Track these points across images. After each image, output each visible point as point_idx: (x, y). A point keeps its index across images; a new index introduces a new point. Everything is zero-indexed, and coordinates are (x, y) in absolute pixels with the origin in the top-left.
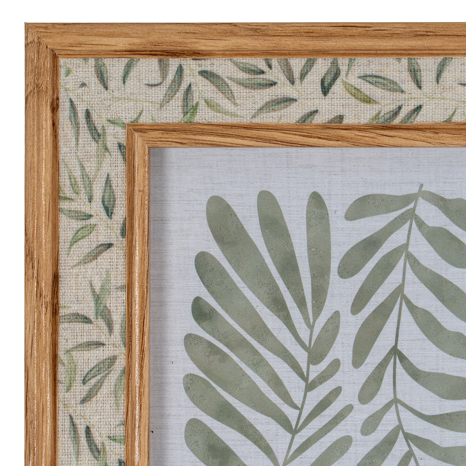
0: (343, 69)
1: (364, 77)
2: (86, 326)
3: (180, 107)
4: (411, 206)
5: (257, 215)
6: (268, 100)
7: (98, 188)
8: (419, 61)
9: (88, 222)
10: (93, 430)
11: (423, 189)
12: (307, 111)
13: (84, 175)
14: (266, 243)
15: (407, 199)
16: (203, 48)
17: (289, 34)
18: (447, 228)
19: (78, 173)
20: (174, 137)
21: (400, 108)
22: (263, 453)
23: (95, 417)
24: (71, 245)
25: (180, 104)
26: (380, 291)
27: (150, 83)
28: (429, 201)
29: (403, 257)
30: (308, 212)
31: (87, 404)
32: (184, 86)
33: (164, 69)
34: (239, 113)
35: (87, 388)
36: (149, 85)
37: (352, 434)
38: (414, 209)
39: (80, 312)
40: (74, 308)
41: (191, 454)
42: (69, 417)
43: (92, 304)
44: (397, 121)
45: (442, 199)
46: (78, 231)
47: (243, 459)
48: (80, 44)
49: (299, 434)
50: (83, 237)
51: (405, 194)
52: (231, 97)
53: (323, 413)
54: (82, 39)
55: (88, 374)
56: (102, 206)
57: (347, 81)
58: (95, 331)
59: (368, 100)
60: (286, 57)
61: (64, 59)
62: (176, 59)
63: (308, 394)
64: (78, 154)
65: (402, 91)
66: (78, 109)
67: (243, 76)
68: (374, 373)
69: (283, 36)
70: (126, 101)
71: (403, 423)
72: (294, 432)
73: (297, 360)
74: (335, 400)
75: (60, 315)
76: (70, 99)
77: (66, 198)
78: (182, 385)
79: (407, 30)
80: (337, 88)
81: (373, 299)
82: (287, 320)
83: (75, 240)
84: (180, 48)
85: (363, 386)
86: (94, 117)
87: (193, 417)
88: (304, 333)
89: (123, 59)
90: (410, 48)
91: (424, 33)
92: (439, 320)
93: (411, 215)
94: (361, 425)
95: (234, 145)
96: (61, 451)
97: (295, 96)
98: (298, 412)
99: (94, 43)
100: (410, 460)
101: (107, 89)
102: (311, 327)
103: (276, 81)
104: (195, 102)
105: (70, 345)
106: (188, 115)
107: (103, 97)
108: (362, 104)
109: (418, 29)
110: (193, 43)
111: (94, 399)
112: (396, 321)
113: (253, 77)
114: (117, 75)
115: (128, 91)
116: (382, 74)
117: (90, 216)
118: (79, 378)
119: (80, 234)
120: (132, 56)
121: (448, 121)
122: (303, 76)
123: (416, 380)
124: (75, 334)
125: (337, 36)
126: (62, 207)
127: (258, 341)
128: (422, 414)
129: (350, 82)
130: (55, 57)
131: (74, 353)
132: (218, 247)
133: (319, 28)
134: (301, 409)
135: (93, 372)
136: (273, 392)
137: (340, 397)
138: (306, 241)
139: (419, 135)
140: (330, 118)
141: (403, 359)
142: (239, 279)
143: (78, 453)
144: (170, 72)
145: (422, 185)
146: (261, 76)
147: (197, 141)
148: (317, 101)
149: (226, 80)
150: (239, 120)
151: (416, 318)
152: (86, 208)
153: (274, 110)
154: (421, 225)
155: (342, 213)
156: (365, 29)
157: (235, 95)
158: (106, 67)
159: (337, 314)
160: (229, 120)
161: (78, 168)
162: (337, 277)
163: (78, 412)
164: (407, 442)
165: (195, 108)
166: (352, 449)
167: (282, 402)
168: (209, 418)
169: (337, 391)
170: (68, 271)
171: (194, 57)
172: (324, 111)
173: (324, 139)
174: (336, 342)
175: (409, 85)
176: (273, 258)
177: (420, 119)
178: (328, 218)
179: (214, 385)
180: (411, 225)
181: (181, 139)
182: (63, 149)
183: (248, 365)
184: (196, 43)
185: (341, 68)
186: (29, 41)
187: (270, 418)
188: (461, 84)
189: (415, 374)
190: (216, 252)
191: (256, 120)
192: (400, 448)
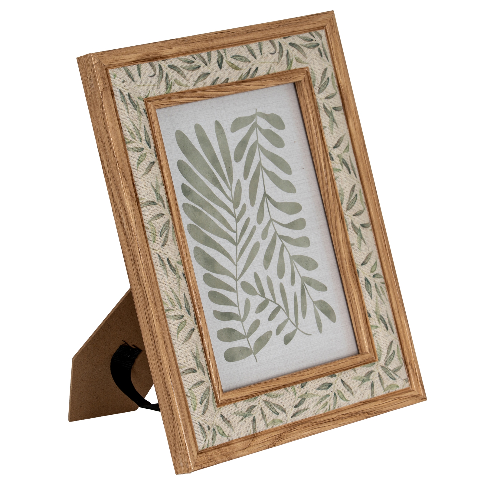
0: (223, 54)
1: (233, 57)
2: (155, 206)
3: (165, 86)
4: (254, 121)
5: (196, 137)
6: (199, 75)
7: (142, 134)
8: (250, 46)
9: (143, 152)
10: (170, 260)
11: (257, 111)
12: (215, 78)
13: (135, 128)
14: (203, 150)
15: (252, 117)
16: (166, 54)
17: (199, 41)
18: (271, 129)
19: (132, 128)
20: (165, 102)
21: (250, 70)
22: (227, 258)
23: (170, 253)
24: (138, 166)
25: (165, 84)
26: (252, 166)
27: (151, 75)
28: (261, 117)
29: (257, 147)
30: (216, 131)
31: (165, 247)
32: (165, 75)
33: (153, 67)
34: (188, 85)
35: (162, 238)
36: (150, 76)
37: (259, 241)
38: (256, 122)
39: (150, 200)
40: (147, 199)
41: (199, 265)
42: (158, 256)
43: (155, 195)
44: (249, 77)
45: (266, 115)
46: (139, 158)
47: (220, 263)
48: (116, 60)
49: (239, 245)
50: (142, 161)
51: (251, 115)
52: (184, 77)
53: (245, 232)
54: (117, 58)
55: (161, 231)
56: (146, 143)
57: (227, 60)
58: (159, 208)
59: (237, 68)
60: (199, 53)
61: (110, 70)
62: (156, 62)
63: (238, 224)
64: (130, 118)
65: (250, 62)
66: (125, 94)
67: (186, 65)
68: (260, 208)
69: (197, 42)
70: (143, 86)
71: (277, 231)
72: (236, 244)
73: (229, 207)
74: (248, 225)
75: (140, 203)
76: (119, 90)
77: (129, 142)
78: (187, 230)
79: (244, 30)
80: (225, 64)
81: (251, 170)
82: (220, 188)
83: (139, 163)
84: (157, 55)
85: (257, 215)
86: (132, 97)
87: (195, 246)
88: (229, 194)
89: (134, 65)
90: (245, 39)
91: (251, 31)
92: (278, 176)
93: (255, 126)
94: (261, 235)
95: (190, 101)
96: (157, 275)
97: (209, 71)
98: (235, 234)
99: (122, 59)
100: (284, 248)
101: (134, 82)
102: (231, 190)
103: (200, 65)
104: (170, 82)
105: (149, 218)
106: (168, 89)
107: (133, 86)
108: (236, 71)
109: (248, 29)
110: (161, 52)
111: (167, 244)
112: (262, 179)
113: (190, 65)
114: (136, 74)
115: (143, 81)
116: (239, 54)
117: (143, 149)
118: (158, 234)
120: (137, 63)
121: (268, 73)
122: (209, 61)
123: (277, 207)
124: (151, 212)
125: (217, 38)
126: (128, 147)
127: (212, 201)
128: (283, 224)
129: (228, 61)
130: (107, 70)
131: (152, 222)
132: (185, 156)
133: (210, 35)
134: (236, 232)
135: (163, 230)
136: (224, 226)
137: (250, 223)
138: (218, 146)
139: (259, 83)
140: (223, 81)
141: (269, 198)
142: (197, 171)
143: (167, 274)
144: (156, 68)
145: (256, 110)
146: (193, 64)
147: (175, 102)
148: (218, 72)
149: (180, 68)
150: (188, 88)
151: (269, 177)
152: (140, 145)
153: (202, 80)
154: (260, 129)
155: (229, 129)
156: (228, 33)
157: (186, 75)
158: (129, 71)
159: (239, 181)
160: (185, 89)
161: (132, 125)
162: (235, 162)
163: (162, 252)
164: (281, 239)
165: (171, 85)
166: (260, 248)
167: (228, 230)
168: (202, 245)
169: (248, 220)
170: (139, 180)
171: (163, 59)
172: (221, 77)
173: (224, 91)
174: (242, 195)
175: (251, 58)
176: (208, 157)
177: (258, 74)
178: (224, 133)
179: (200, 228)
180: (257, 130)
181: (168, 102)
182: (121, 117)
183: (211, 214)
184: (163, 51)
185: (222, 54)
186: (96, 63)
187: (226, 240)
188: (271, 54)
189: (276, 204)
190: (184, 159)
191: (195, 87)
192: (279, 243)
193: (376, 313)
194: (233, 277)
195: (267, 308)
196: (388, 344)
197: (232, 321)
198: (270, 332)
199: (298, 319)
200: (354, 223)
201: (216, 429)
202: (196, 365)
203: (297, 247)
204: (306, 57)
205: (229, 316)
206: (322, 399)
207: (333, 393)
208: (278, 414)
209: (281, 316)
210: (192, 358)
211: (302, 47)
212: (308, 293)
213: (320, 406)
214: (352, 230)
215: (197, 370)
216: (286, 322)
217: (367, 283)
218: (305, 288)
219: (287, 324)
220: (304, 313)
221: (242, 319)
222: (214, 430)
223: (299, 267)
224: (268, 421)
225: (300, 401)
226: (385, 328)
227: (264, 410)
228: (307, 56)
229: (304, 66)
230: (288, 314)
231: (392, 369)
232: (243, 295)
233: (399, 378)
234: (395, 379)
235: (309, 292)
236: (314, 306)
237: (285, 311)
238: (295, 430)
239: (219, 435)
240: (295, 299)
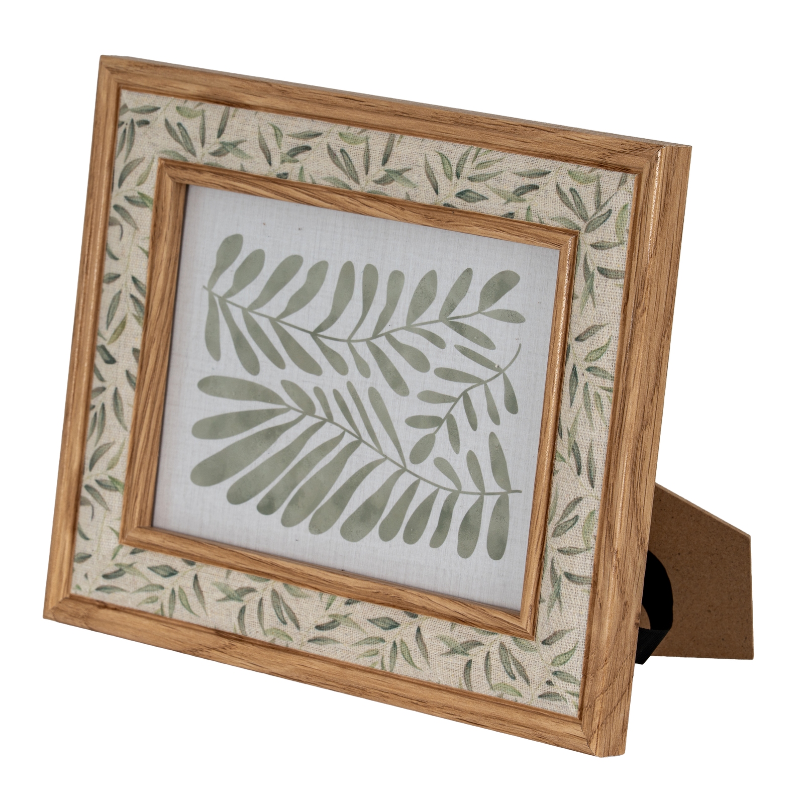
0: (102, 342)
1: (108, 324)
2: (247, 612)
3: (111, 493)
4: (217, 299)
6: (114, 413)
7: (156, 579)
8: (105, 274)
9: (177, 593)
10: (319, 623)
11: (206, 285)
12: (126, 380)
13: (146, 589)
14: (228, 437)
15: (212, 303)
18: (236, 269)
19: (145, 595)
21: (132, 296)
22: (372, 473)
23: (310, 619)
24: (192, 612)
25: (108, 492)
26: (271, 339)
27: (92, 516)
28: (215, 282)
29: (251, 314)
30: (210, 394)
31: (301, 623)
32: (96, 486)
33: (86, 502)
34: (122, 441)
35: (289, 621)
36: (92, 518)
37: (368, 386)
38: (219, 297)
39: (237, 615)
40: (235, 620)
41: (365, 539)
42: (310, 643)
43: (233, 603)
44: (143, 300)
45: (215, 270)
46: (183, 604)
49: (362, 435)
50: (187, 600)
51: (208, 303)
52: (108, 446)
53: (350, 410)
55: (279, 618)
56: (168, 578)
57: (108, 340)
58: (251, 604)
60: (91, 391)
61: (72, 590)
63: (335, 421)
64: (132, 591)
65: (120, 292)
66: (102, 584)
67: (96, 432)
68: (327, 357)
70: (101, 540)
71: (365, 338)
72: (360, 440)
73: (310, 426)
74: (342, 397)
75: (240, 634)
76: (96, 590)
77: (162, 609)
78: (316, 536)
80: (112, 350)
81: (276, 348)
82: (281, 429)
83: (189, 608)
84: (75, 484)
85: (335, 369)
86: (108, 571)
87: (339, 531)
88: (292, 416)
89: (77, 538)
92: (298, 289)
93: (223, 300)
94: (363, 377)
97: (113, 389)
98: (346, 433)
100: (392, 336)
101: (91, 556)
102: (289, 408)
103: (102, 403)
104: (108, 479)
105: (260, 630)
106: (118, 487)
107: (96, 560)
108: (126, 329)
111: (298, 616)
113: (97, 423)
114: (84, 545)
115: (94, 537)
116: (108, 308)
117: (173, 590)
118: (282, 627)
119: (185, 602)
120: (76, 530)
121: (147, 254)
122: (102, 378)
123: (337, 319)
124: (252, 623)
126: (168, 615)
127: (293, 459)
128: (361, 318)
129: (109, 337)
130: (70, 598)
131: (266, 628)
132: (225, 481)
134: (345, 430)
135: (279, 614)
136: (330, 453)
137: (341, 392)
140: (134, 361)
141: (320, 329)
142: (249, 467)
143: (335, 641)
144: (88, 497)
145: (204, 287)
146: (98, 416)
148: (120, 370)
149: (97, 447)
151: (294, 311)
152: (168, 593)
153: (122, 410)
154: (230, 293)
155: (213, 363)
157: (107, 442)
158: (79, 553)
159: (283, 383)
160: (126, 451)
161: (141, 594)
162: (258, 377)
163: (306, 633)
164: (379, 336)
165: (113, 480)
167: (338, 446)
168: (342, 516)
169: (336, 394)
170: (210, 619)
171: (82, 474)
172: (128, 365)
174: (302, 387)
175: (117, 286)
176: (238, 433)
177: (143, 279)
178: (217, 377)
179: (319, 506)
180: (229, 302)
182: (129, 604)
183: (309, 471)
185: (101, 344)
186: (53, 617)
188: (121, 239)
189: (332, 320)
190: (227, 484)
191: (129, 425)
192: (382, 343)
193: (509, 201)
194: (398, 474)
195: (458, 424)
196: (557, 197)
197: (453, 514)
198: (492, 436)
199: (491, 362)
200: (377, 178)
201: (555, 669)
202: (462, 656)
203: (398, 305)
204: (142, 160)
205: (446, 514)
206: (587, 405)
207: (586, 372)
208: (577, 518)
209: (477, 396)
210: (451, 659)
211: (128, 161)
212: (464, 317)
213: (595, 414)
214: (386, 187)
215: (469, 658)
216: (487, 392)
217: (464, 196)
218: (455, 320)
219: (491, 392)
220: (487, 343)
221: (457, 489)
222: (555, 673)
223: (425, 317)
224: (581, 545)
225: (574, 455)
226: (534, 192)
227: (562, 547)
228: (141, 156)
229: (155, 166)
230: (479, 381)
231: (594, 211)
232: (427, 469)
233: (612, 199)
234: (610, 211)
235: (464, 314)
236: (484, 314)
237: (474, 384)
238: (611, 490)
239: (566, 664)
240: (465, 351)
